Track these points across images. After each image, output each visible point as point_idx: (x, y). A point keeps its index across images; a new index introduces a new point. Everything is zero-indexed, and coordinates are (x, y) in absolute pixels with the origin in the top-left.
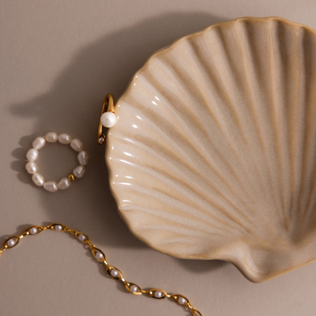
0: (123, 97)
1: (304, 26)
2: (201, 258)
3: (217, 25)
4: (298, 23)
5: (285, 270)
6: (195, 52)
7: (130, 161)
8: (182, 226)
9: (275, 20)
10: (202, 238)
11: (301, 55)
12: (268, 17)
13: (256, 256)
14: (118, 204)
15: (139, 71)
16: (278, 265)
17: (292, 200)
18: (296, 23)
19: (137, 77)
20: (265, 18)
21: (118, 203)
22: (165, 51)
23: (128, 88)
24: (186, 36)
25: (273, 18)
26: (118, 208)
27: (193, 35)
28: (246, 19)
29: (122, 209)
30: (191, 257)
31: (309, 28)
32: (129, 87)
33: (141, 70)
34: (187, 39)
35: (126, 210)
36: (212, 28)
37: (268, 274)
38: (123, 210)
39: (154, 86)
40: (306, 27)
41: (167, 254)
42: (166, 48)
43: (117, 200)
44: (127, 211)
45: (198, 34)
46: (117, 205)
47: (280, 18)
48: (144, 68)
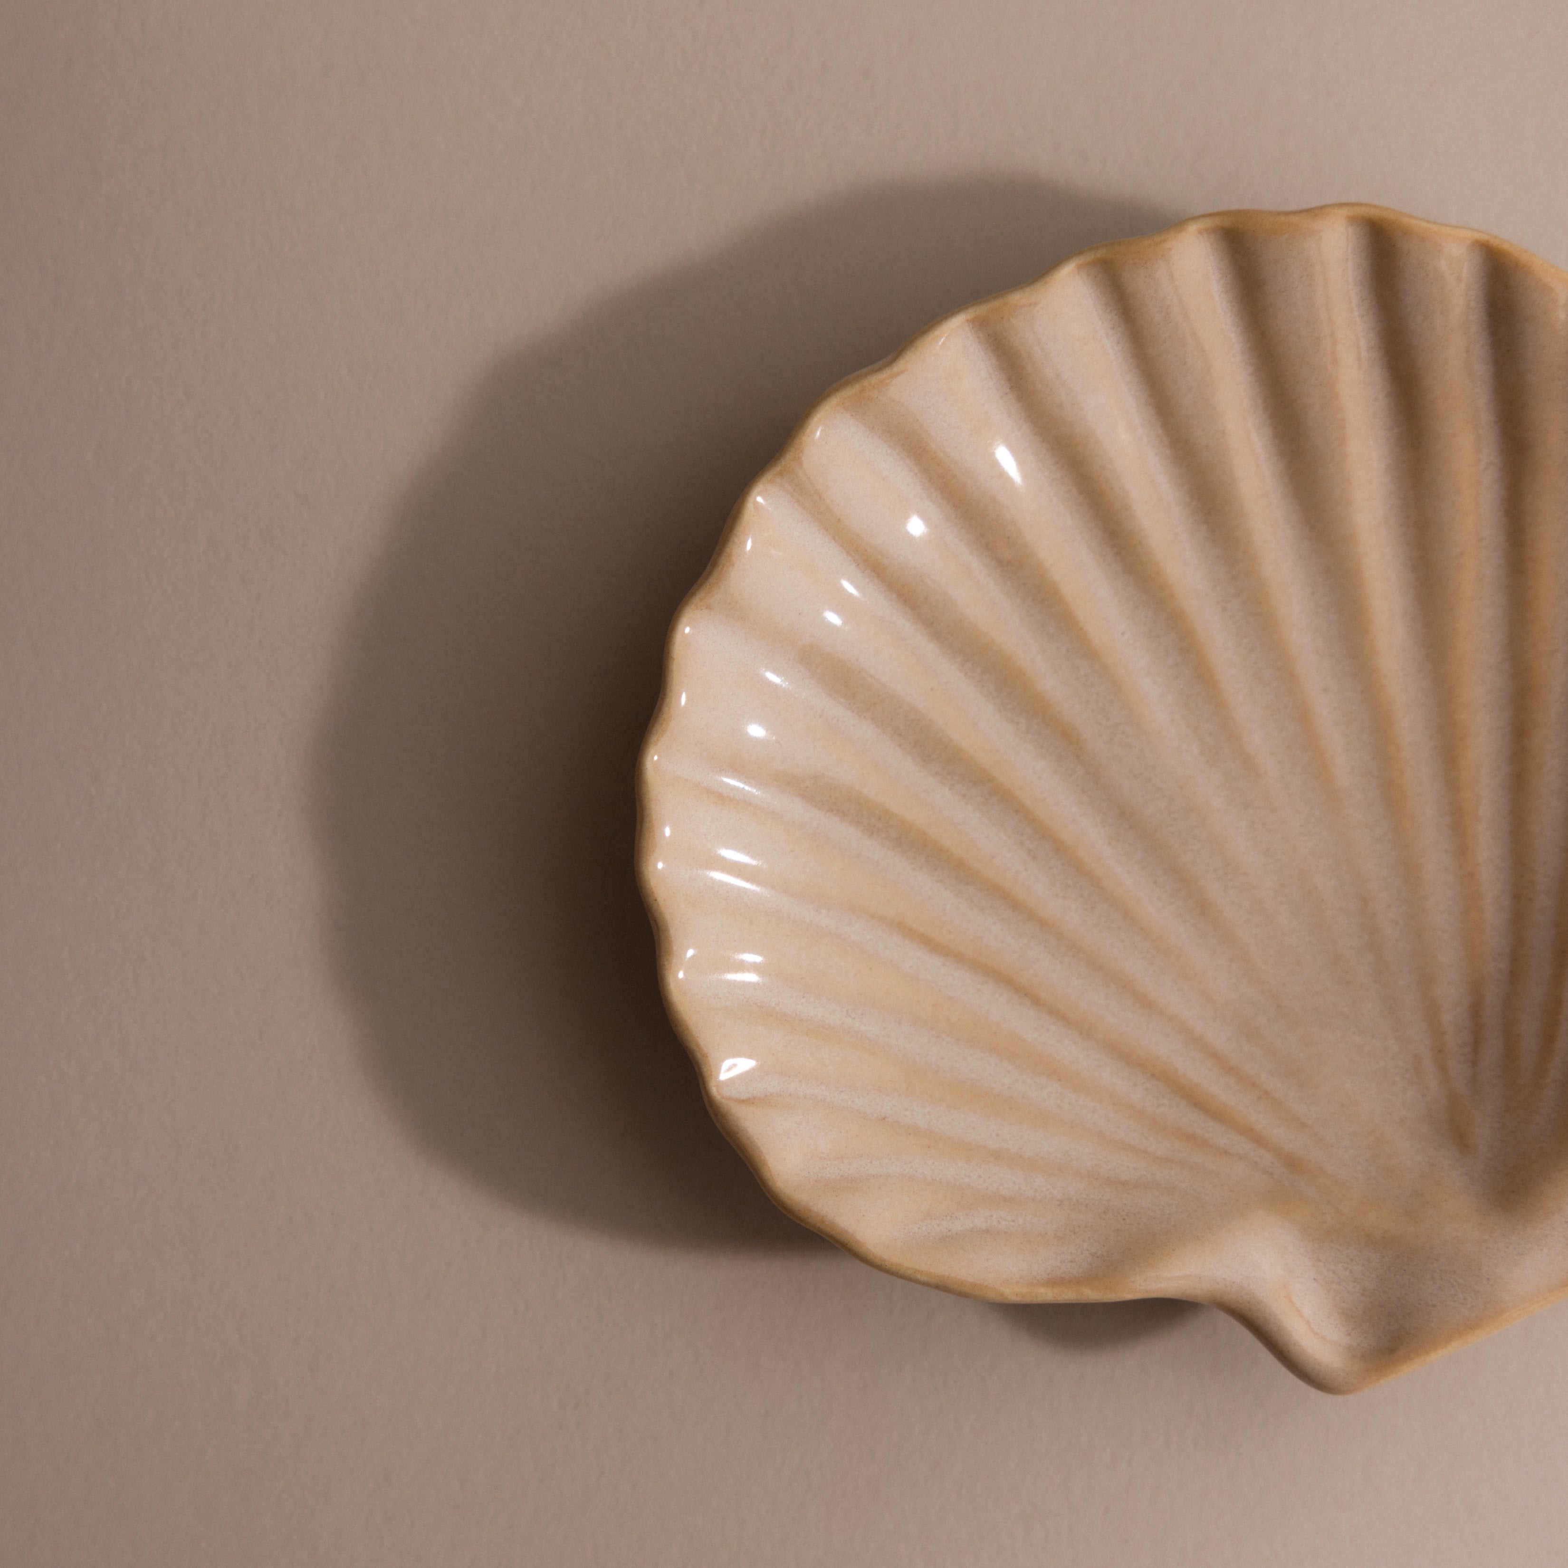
0: (701, 594)
1: (1483, 237)
2: (1091, 1294)
3: (1101, 253)
4: (1456, 227)
5: (1470, 1326)
6: (1009, 380)
7: (747, 880)
8: (997, 1155)
9: (1353, 220)
10: (1087, 1205)
11: (1482, 368)
12: (1322, 208)
13: (1334, 1272)
14: (706, 1074)
15: (769, 476)
16: (1434, 1306)
17: (1475, 1011)
18: (1447, 225)
19: (759, 499)
20: (1309, 211)
21: (705, 1069)
22: (875, 379)
23: (720, 553)
24: (966, 308)
25: (1345, 212)
26: (707, 1093)
27: (996, 304)
28: (1227, 222)
29: (726, 1092)
30: (1047, 1295)
31: (1505, 246)
32: (728, 550)
33: (778, 468)
34: (968, 321)
35: (744, 1096)
36: (1079, 267)
37: (1392, 1351)
38: (729, 1099)
39: (834, 538)
40: (1495, 242)
41: (937, 1287)
42: (880, 369)
43: (699, 1056)
44: (749, 1101)
45: (1017, 298)
46: (703, 1078)
47: (1376, 207)
48: (787, 460)
